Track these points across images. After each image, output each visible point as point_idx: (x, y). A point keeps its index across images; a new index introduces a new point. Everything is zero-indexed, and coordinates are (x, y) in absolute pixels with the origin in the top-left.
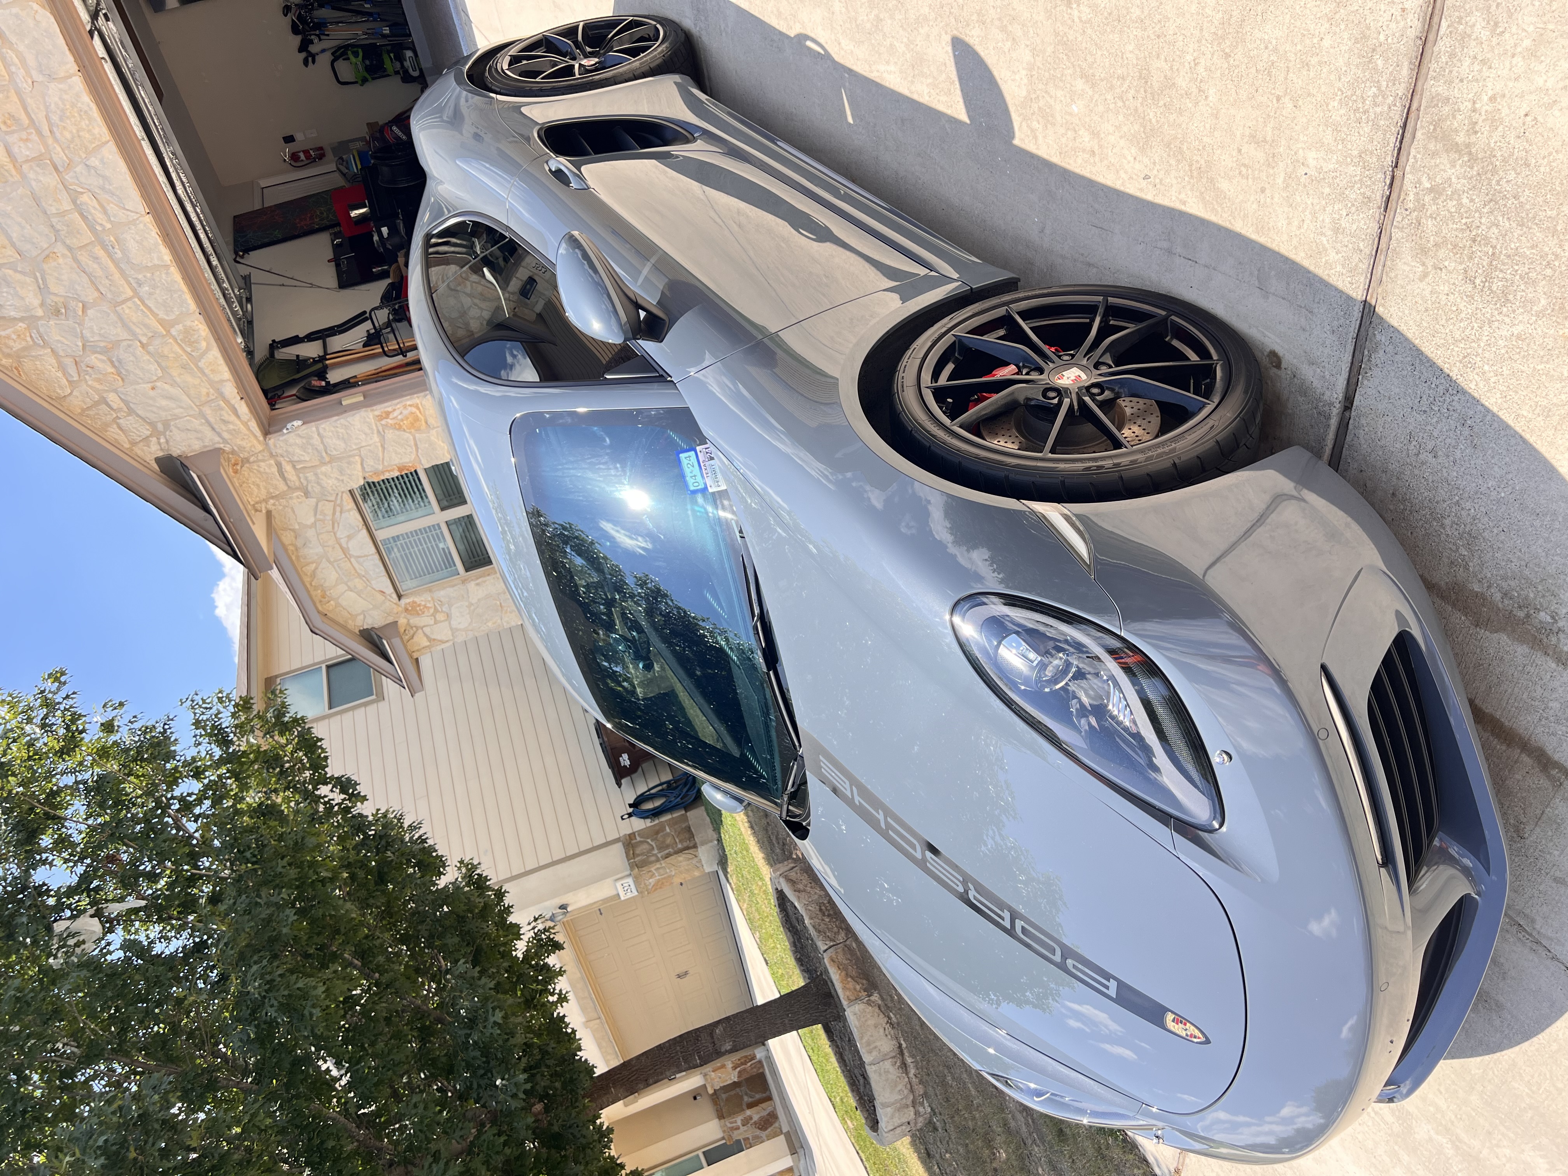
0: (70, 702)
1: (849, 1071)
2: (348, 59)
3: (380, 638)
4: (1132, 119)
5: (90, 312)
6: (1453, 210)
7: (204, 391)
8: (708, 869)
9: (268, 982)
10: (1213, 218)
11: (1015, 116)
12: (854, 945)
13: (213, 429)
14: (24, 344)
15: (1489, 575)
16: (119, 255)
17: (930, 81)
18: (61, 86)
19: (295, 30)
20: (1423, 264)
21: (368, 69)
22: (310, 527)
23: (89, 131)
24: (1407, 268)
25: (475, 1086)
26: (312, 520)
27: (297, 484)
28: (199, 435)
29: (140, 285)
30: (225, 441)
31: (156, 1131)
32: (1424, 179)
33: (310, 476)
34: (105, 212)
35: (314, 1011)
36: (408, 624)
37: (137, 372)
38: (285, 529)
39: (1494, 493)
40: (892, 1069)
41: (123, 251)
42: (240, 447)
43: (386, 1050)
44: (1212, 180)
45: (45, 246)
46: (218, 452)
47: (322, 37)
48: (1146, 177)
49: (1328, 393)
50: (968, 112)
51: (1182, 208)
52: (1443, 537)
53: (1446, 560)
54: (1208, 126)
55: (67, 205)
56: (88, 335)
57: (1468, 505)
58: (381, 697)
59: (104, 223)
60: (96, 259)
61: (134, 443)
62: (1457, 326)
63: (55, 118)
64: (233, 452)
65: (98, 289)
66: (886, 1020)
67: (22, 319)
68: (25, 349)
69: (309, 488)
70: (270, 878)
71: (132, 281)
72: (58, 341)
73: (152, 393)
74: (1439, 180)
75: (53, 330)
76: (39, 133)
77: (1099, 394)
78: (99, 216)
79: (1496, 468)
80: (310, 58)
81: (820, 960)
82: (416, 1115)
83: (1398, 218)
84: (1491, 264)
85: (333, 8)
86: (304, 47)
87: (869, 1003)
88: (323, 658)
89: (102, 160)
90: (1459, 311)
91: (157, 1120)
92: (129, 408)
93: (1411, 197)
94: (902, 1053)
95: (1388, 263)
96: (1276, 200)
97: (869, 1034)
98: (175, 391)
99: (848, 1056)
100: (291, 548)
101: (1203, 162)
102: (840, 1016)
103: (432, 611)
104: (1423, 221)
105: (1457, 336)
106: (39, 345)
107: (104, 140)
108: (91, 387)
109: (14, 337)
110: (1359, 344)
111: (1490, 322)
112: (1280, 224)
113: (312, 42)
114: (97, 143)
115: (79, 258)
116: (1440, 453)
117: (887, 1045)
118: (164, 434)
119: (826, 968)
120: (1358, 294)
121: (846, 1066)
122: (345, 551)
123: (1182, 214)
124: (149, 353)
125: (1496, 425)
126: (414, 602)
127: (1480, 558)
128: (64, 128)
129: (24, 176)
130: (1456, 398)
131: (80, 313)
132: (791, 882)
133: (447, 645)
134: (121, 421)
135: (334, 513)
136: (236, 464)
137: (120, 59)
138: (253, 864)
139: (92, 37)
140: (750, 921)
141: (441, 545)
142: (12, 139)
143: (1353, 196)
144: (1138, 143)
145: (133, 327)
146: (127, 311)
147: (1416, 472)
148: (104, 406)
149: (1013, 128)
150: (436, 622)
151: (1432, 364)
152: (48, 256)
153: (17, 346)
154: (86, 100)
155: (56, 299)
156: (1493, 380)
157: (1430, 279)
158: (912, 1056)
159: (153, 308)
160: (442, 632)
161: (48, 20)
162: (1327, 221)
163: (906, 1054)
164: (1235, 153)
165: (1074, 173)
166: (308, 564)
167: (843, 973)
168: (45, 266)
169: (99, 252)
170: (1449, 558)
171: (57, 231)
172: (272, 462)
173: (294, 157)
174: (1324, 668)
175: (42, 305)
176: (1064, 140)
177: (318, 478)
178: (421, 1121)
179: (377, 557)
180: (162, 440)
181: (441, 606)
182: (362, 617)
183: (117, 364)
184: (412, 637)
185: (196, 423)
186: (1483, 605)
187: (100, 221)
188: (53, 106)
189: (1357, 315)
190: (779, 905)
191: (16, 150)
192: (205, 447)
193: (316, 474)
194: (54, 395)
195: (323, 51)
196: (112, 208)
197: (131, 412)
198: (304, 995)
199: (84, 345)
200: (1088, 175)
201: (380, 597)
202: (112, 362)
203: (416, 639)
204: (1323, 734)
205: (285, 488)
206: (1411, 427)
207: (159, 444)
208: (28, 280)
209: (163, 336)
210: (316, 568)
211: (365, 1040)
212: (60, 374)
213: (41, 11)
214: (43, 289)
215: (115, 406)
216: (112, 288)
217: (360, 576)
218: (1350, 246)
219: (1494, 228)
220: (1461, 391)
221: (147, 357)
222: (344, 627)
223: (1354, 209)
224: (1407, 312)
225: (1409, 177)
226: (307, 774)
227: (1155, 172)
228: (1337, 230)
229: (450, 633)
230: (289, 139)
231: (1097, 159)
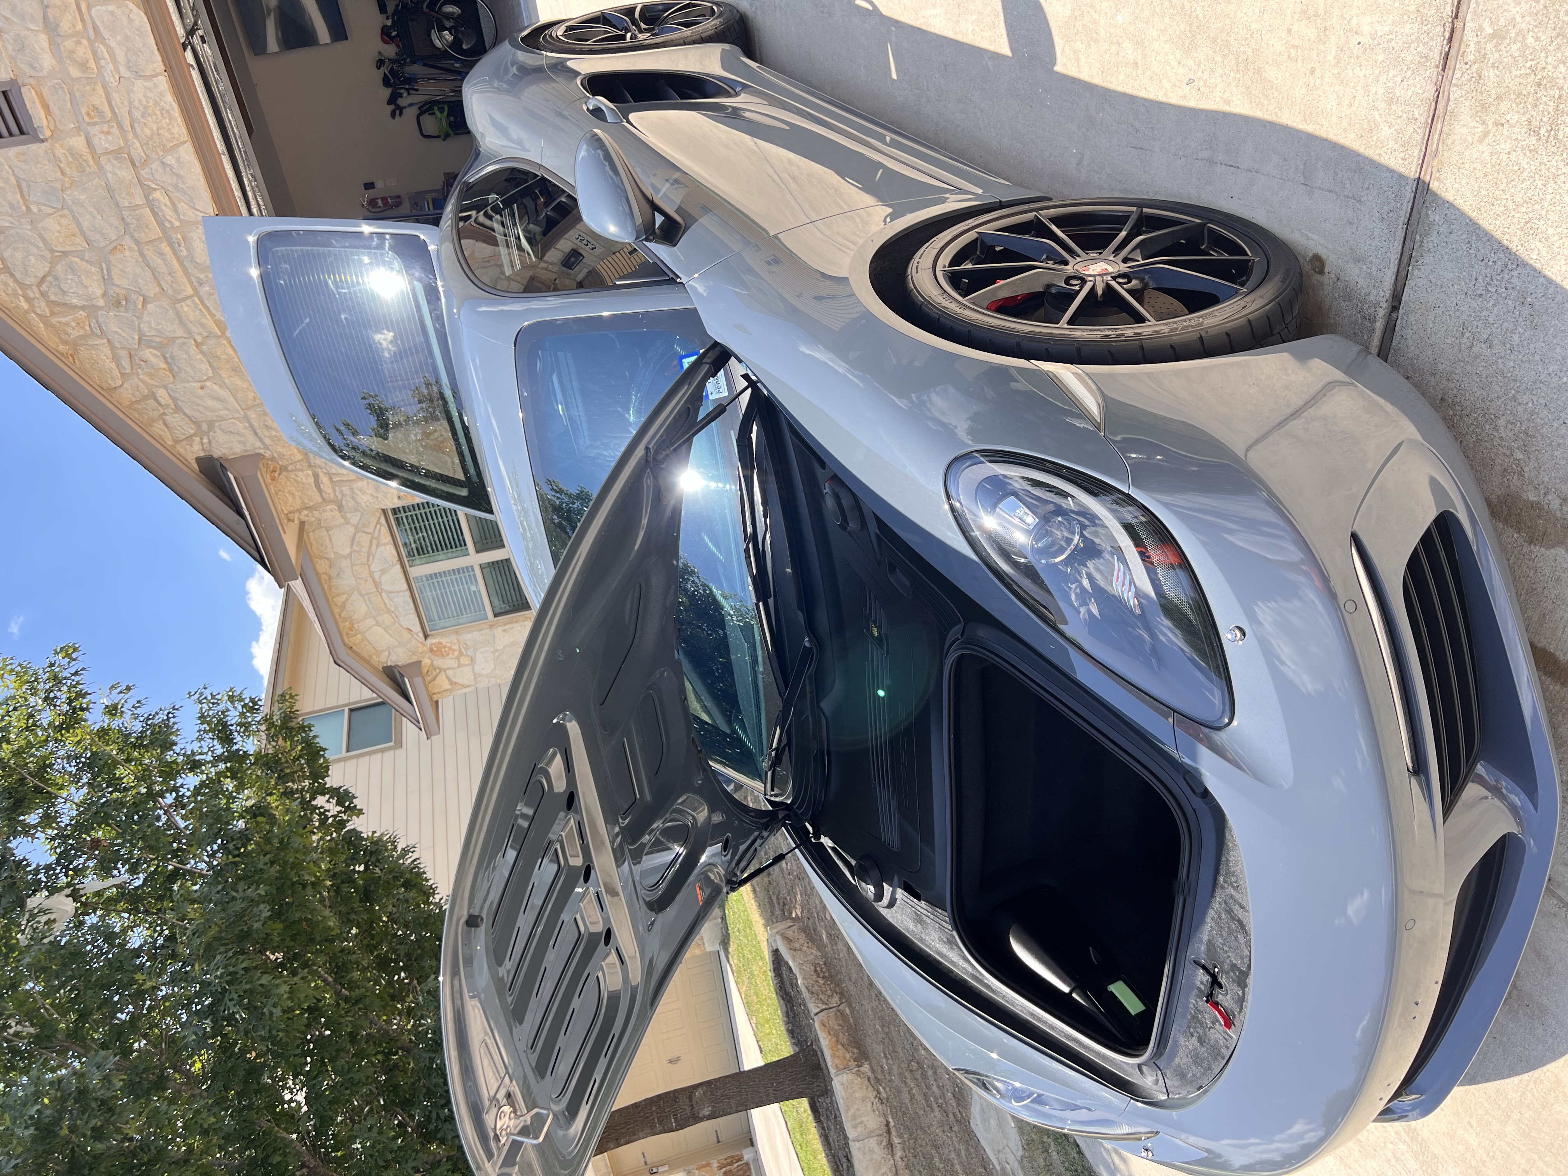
0: (77, 678)
1: (833, 1156)
2: (434, 114)
3: (402, 676)
4: (1178, 18)
5: (150, 307)
6: (1517, 54)
7: (251, 395)
8: (709, 948)
9: (231, 974)
10: (1258, 114)
11: (1058, 41)
12: (848, 1011)
13: (256, 434)
14: (82, 332)
15: (1546, 479)
16: (184, 253)
17: (974, 17)
18: (147, 84)
19: (386, 82)
20: (1484, 123)
21: (450, 124)
22: (346, 558)
23: (169, 130)
24: (1465, 131)
25: (434, 1116)
26: (348, 550)
27: (332, 496)
28: (242, 439)
29: (201, 284)
30: (266, 447)
31: (93, 1109)
32: (1486, 25)
33: (346, 490)
34: (175, 209)
35: (274, 1010)
36: (432, 665)
37: (189, 370)
38: (321, 558)
39: (1555, 380)
40: (877, 1149)
41: (188, 249)
42: (280, 454)
43: (346, 1067)
44: (1258, 71)
45: (114, 238)
46: (258, 456)
47: (412, 92)
48: (1190, 82)
49: (1374, 292)
50: (1010, 44)
51: (1227, 108)
52: (1496, 441)
53: (1498, 468)
54: (1257, 10)
55: (139, 200)
56: (145, 329)
57: (1525, 398)
58: (399, 744)
59: (173, 220)
60: (161, 254)
61: (177, 441)
62: (1519, 189)
63: (137, 114)
64: (273, 459)
65: (159, 285)
66: (875, 1093)
67: (83, 308)
68: (81, 337)
69: (344, 503)
70: (250, 874)
71: (194, 280)
72: (116, 333)
73: (200, 392)
74: (1502, 22)
75: (113, 322)
76: (120, 127)
77: (1125, 283)
78: (169, 213)
79: (1558, 350)
80: (397, 111)
81: (811, 1027)
82: (369, 1139)
83: (1458, 74)
84: (1557, 109)
85: (424, 65)
86: (392, 100)
87: (858, 1074)
88: (347, 702)
89: (178, 160)
90: (1522, 170)
91: (96, 1099)
92: (176, 405)
93: (1472, 48)
94: (889, 1132)
95: (1446, 129)
96: (1326, 79)
97: (856, 1107)
98: (223, 393)
99: (833, 1136)
100: (324, 577)
101: (1250, 53)
102: (827, 1091)
103: (456, 653)
104: (1485, 72)
105: (1519, 200)
106: (96, 335)
107: (182, 140)
108: (142, 381)
109: (74, 324)
110: (1410, 230)
111: (1556, 176)
112: (1329, 106)
113: (401, 96)
114: (175, 142)
115: (146, 252)
116: (1496, 342)
117: (873, 1121)
118: (207, 434)
119: (817, 1036)
120: (1411, 172)
121: (830, 1150)
122: (377, 584)
123: (1225, 115)
124: (202, 352)
125: (1559, 297)
126: (440, 643)
127: (1537, 459)
128: (145, 124)
129: (101, 168)
130: (1515, 273)
131: (140, 306)
132: (788, 940)
133: (468, 690)
134: (167, 418)
135: (371, 546)
136: (274, 471)
137: (211, 79)
138: (234, 857)
139: (185, 50)
140: (748, 1005)
141: (473, 588)
142: (94, 130)
143: (1409, 58)
144: (1184, 44)
145: (189, 325)
146: (186, 309)
147: (1469, 368)
148: (152, 402)
149: (1055, 53)
150: (460, 666)
151: (1488, 238)
152: (115, 248)
153: (75, 334)
154: (169, 100)
155: (118, 291)
156: (1557, 245)
157: (1490, 139)
158: (900, 1136)
159: (211, 308)
160: (464, 676)
161: (141, 19)
162: (1380, 92)
163: (894, 1134)
164: (1284, 35)
165: (1115, 92)
166: (339, 595)
167: (834, 1039)
168: (112, 258)
169: (165, 248)
170: (1502, 465)
171: (126, 224)
172: (310, 472)
173: (372, 202)
174: (1354, 537)
175: (104, 295)
176: (1106, 57)
177: (353, 493)
178: (373, 1146)
179: (408, 593)
180: (205, 441)
181: (466, 649)
182: (387, 653)
183: (170, 360)
184: (435, 677)
185: (240, 426)
186: (1539, 517)
187: (168, 217)
188: (137, 101)
189: (1409, 195)
190: (775, 969)
191: (96, 141)
192: (246, 451)
193: (352, 489)
194: (105, 386)
195: (411, 105)
196: (182, 206)
197: (178, 409)
198: (267, 993)
199: (139, 339)
200: (1129, 91)
201: (407, 635)
202: (165, 359)
203: (437, 681)
204: (1350, 607)
205: (320, 500)
206: (1464, 316)
207: (202, 444)
208: (93, 269)
209: (219, 337)
210: (347, 600)
211: (326, 1055)
212: (113, 365)
213: (136, 10)
214: (107, 280)
215: (163, 402)
216: (174, 285)
217: (389, 611)
218: (1405, 116)
219: (1561, 66)
220: (1520, 264)
221: (200, 356)
222: (368, 663)
223: (1409, 72)
224: (1464, 182)
225: (1470, 25)
226: (307, 783)
227: (1200, 73)
228: (1390, 101)
229: (472, 677)
230: (369, 186)
231: (1140, 71)
